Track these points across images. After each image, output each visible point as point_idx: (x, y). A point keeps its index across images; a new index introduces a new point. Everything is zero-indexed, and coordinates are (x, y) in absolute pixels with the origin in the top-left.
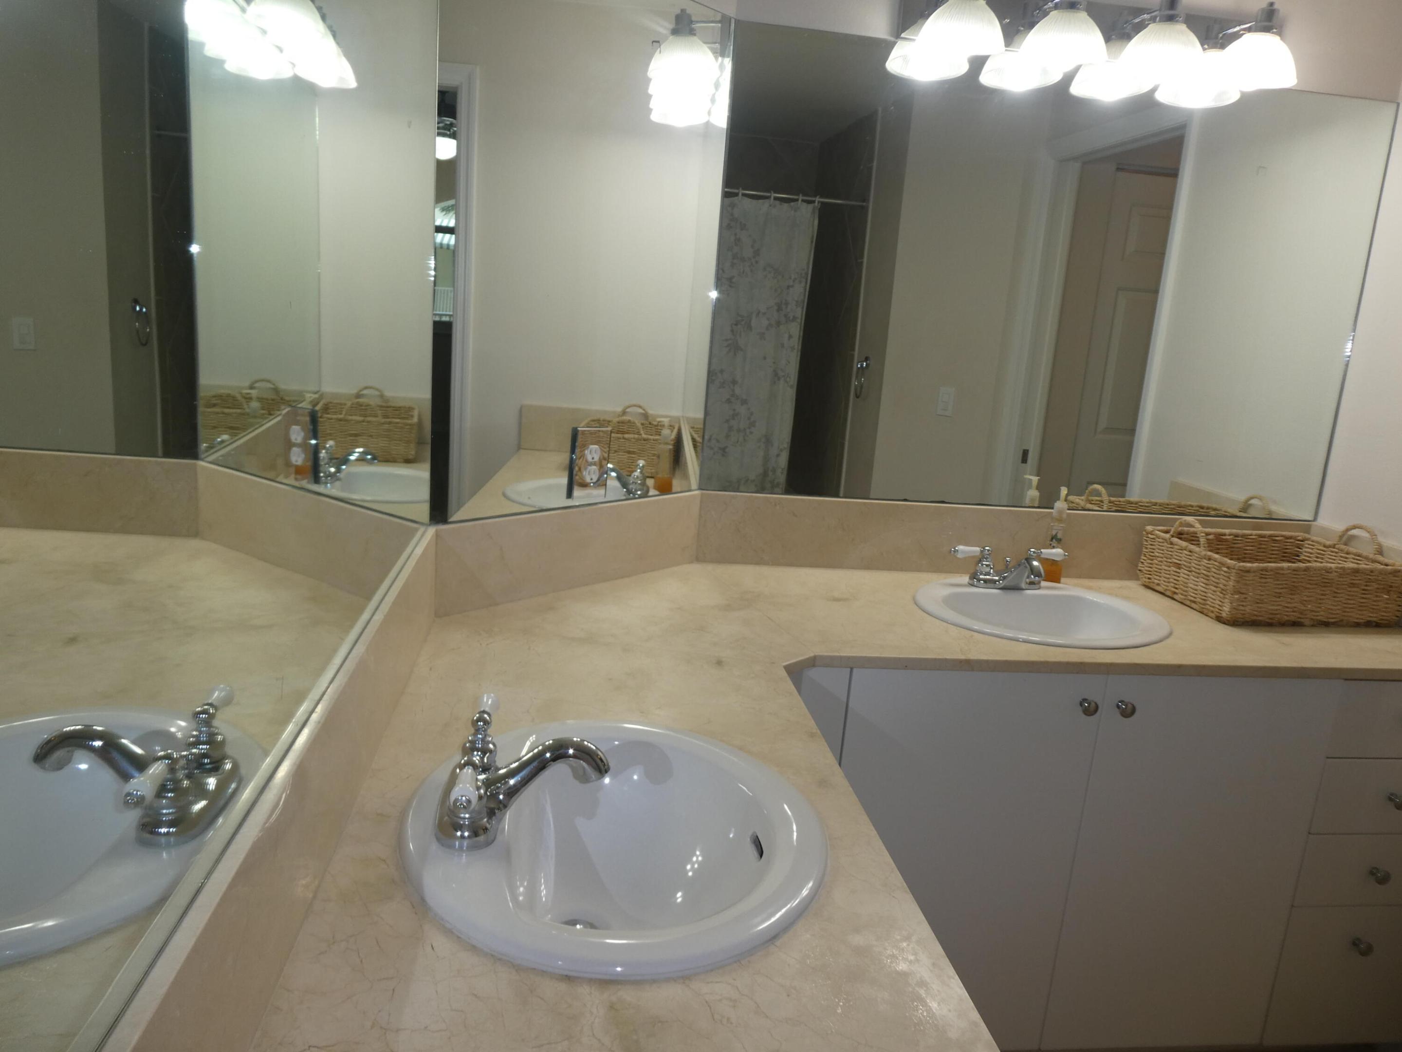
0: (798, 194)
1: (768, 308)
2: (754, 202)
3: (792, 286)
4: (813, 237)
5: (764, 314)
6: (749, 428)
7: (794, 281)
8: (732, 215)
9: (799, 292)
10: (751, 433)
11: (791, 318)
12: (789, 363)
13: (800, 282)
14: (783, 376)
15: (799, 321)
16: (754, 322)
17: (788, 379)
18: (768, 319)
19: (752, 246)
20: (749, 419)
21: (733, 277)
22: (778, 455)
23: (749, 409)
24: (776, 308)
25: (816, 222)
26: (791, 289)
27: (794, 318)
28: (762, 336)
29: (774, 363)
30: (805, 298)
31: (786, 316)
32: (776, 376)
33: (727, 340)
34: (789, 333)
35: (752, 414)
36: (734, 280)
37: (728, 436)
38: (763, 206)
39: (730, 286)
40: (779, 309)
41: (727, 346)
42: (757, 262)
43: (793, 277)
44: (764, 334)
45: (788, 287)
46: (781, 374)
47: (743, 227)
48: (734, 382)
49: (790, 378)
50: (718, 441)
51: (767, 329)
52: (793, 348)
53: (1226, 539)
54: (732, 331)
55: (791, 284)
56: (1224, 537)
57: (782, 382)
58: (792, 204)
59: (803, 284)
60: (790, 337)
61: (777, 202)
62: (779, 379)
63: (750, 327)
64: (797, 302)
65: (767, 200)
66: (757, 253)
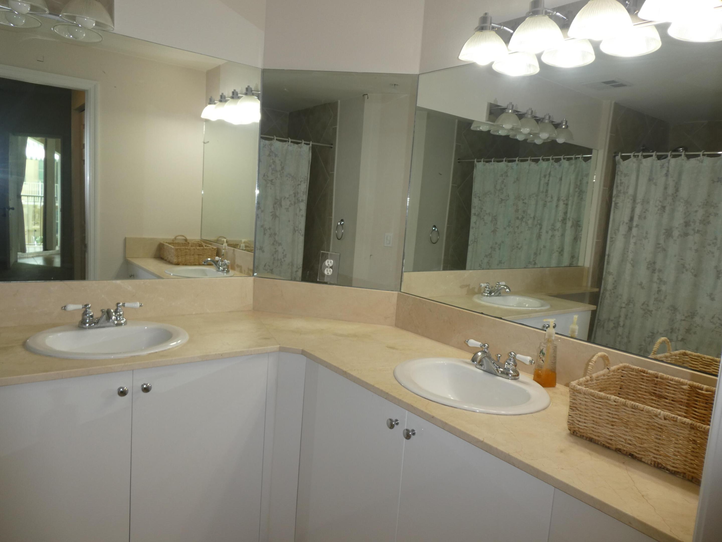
0: (301, 140)
1: (289, 195)
2: (281, 143)
3: (300, 184)
4: (309, 161)
5: (288, 198)
6: (283, 258)
7: (301, 182)
8: (271, 149)
9: (304, 187)
10: (284, 261)
11: (300, 200)
12: (301, 223)
13: (304, 183)
14: (298, 230)
15: (305, 202)
16: (283, 203)
17: (300, 232)
18: (290, 201)
19: (281, 165)
20: (283, 253)
21: (273, 179)
22: (297, 271)
23: (283, 248)
24: (293, 195)
25: (311, 154)
26: (299, 186)
27: (302, 201)
28: (287, 209)
29: (294, 223)
30: (307, 190)
31: (297, 199)
32: (295, 231)
33: (271, 212)
34: (300, 208)
35: (284, 250)
36: (273, 181)
37: (273, 263)
38: (285, 145)
39: (272, 184)
40: (295, 196)
41: (272, 216)
42: (283, 173)
43: (300, 180)
44: (288, 209)
45: (298, 185)
46: (296, 229)
47: (276, 155)
48: (275, 234)
49: (301, 231)
50: (269, 266)
51: (290, 206)
52: (302, 216)
53: (702, 394)
54: (274, 207)
55: (299, 183)
56: (700, 391)
57: (297, 232)
58: (299, 145)
59: (306, 184)
60: (300, 210)
61: (292, 144)
62: (295, 232)
63: (281, 205)
64: (303, 192)
65: (287, 142)
66: (283, 168)
